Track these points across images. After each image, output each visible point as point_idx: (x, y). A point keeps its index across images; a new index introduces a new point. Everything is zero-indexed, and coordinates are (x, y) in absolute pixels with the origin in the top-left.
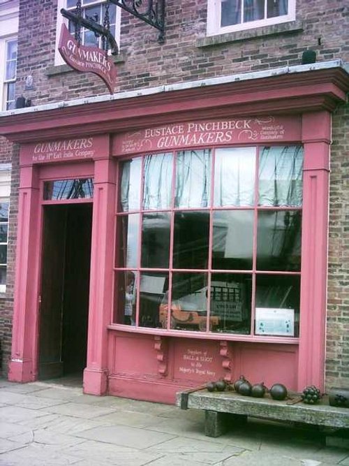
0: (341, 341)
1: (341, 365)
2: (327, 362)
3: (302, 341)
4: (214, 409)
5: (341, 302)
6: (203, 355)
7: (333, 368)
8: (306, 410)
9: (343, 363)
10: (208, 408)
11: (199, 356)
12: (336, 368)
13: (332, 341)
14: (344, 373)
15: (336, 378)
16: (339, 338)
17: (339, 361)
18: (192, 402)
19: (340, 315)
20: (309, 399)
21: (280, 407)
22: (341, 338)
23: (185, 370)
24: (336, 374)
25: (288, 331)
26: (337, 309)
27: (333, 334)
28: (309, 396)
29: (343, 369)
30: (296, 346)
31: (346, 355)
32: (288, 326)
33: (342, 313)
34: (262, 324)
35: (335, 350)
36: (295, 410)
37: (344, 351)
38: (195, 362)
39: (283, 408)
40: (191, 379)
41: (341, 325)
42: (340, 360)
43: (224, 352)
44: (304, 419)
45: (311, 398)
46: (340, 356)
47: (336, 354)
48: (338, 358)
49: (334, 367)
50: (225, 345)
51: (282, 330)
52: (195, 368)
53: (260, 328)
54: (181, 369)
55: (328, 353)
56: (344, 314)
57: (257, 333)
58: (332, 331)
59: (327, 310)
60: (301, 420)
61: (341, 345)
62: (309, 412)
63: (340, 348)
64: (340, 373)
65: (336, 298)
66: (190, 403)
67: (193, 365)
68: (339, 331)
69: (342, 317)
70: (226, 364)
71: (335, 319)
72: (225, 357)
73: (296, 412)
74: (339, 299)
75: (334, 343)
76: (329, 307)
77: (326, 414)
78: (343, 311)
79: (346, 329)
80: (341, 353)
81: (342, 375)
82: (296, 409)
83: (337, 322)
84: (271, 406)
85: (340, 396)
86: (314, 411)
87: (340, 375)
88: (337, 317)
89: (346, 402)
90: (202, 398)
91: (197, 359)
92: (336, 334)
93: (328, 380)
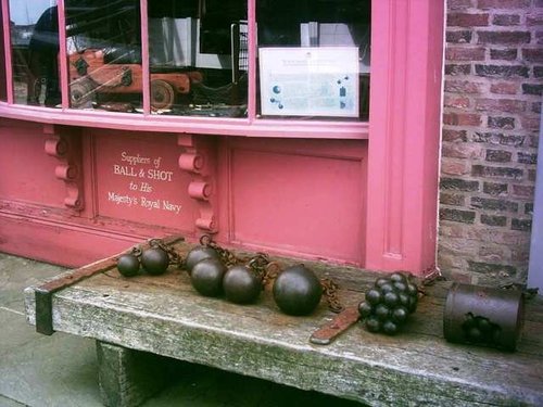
0: (484, 128)
1: (480, 193)
2: (446, 183)
3: (375, 130)
4: (116, 338)
5: (483, 20)
6: (152, 166)
7: (459, 201)
8: (367, 367)
9: (487, 189)
10: (102, 335)
11: (146, 167)
12: (468, 200)
13: (459, 128)
14: (490, 213)
15: (465, 227)
16: (476, 121)
17: (477, 183)
18: (63, 318)
19: (482, 58)
20: (383, 319)
21: (290, 352)
22: (484, 118)
23: (119, 199)
24: (469, 217)
25: (343, 105)
26: (475, 39)
27: (461, 109)
28: (383, 310)
29: (486, 204)
30: (362, 143)
31: (496, 165)
32: (343, 92)
33: (487, 53)
34: (275, 90)
35: (466, 153)
36: (333, 365)
37: (491, 156)
38: (138, 181)
39: (300, 354)
40: (133, 219)
41: (484, 85)
42: (480, 180)
43: (187, 161)
44: (363, 392)
45: (389, 317)
46: (478, 170)
47: (468, 165)
48: (474, 174)
49: (462, 198)
50: (190, 144)
51: (329, 104)
52: (138, 194)
53: (273, 101)
54: (112, 196)
55: (446, 160)
56: (494, 54)
57: (265, 112)
58: (458, 102)
59: (445, 44)
60: (354, 396)
61: (481, 138)
62: (378, 375)
63: (479, 146)
64: (478, 213)
65: (473, 11)
66: (56, 317)
67: (133, 186)
68: (478, 101)
69: (488, 62)
70: (197, 188)
71: (466, 70)
72: (192, 174)
73: (336, 371)
74: (481, 13)
75: (463, 135)
76: (451, 38)
77: (432, 383)
78: (490, 47)
79: (498, 97)
80: (482, 161)
81: (484, 220)
82: (338, 360)
83: (472, 78)
84: (264, 346)
85: (480, 318)
86: (390, 372)
87: (477, 220)
88: (473, 63)
89: (498, 333)
90: (85, 307)
91: (142, 174)
92: (470, 111)
93: (448, 230)
